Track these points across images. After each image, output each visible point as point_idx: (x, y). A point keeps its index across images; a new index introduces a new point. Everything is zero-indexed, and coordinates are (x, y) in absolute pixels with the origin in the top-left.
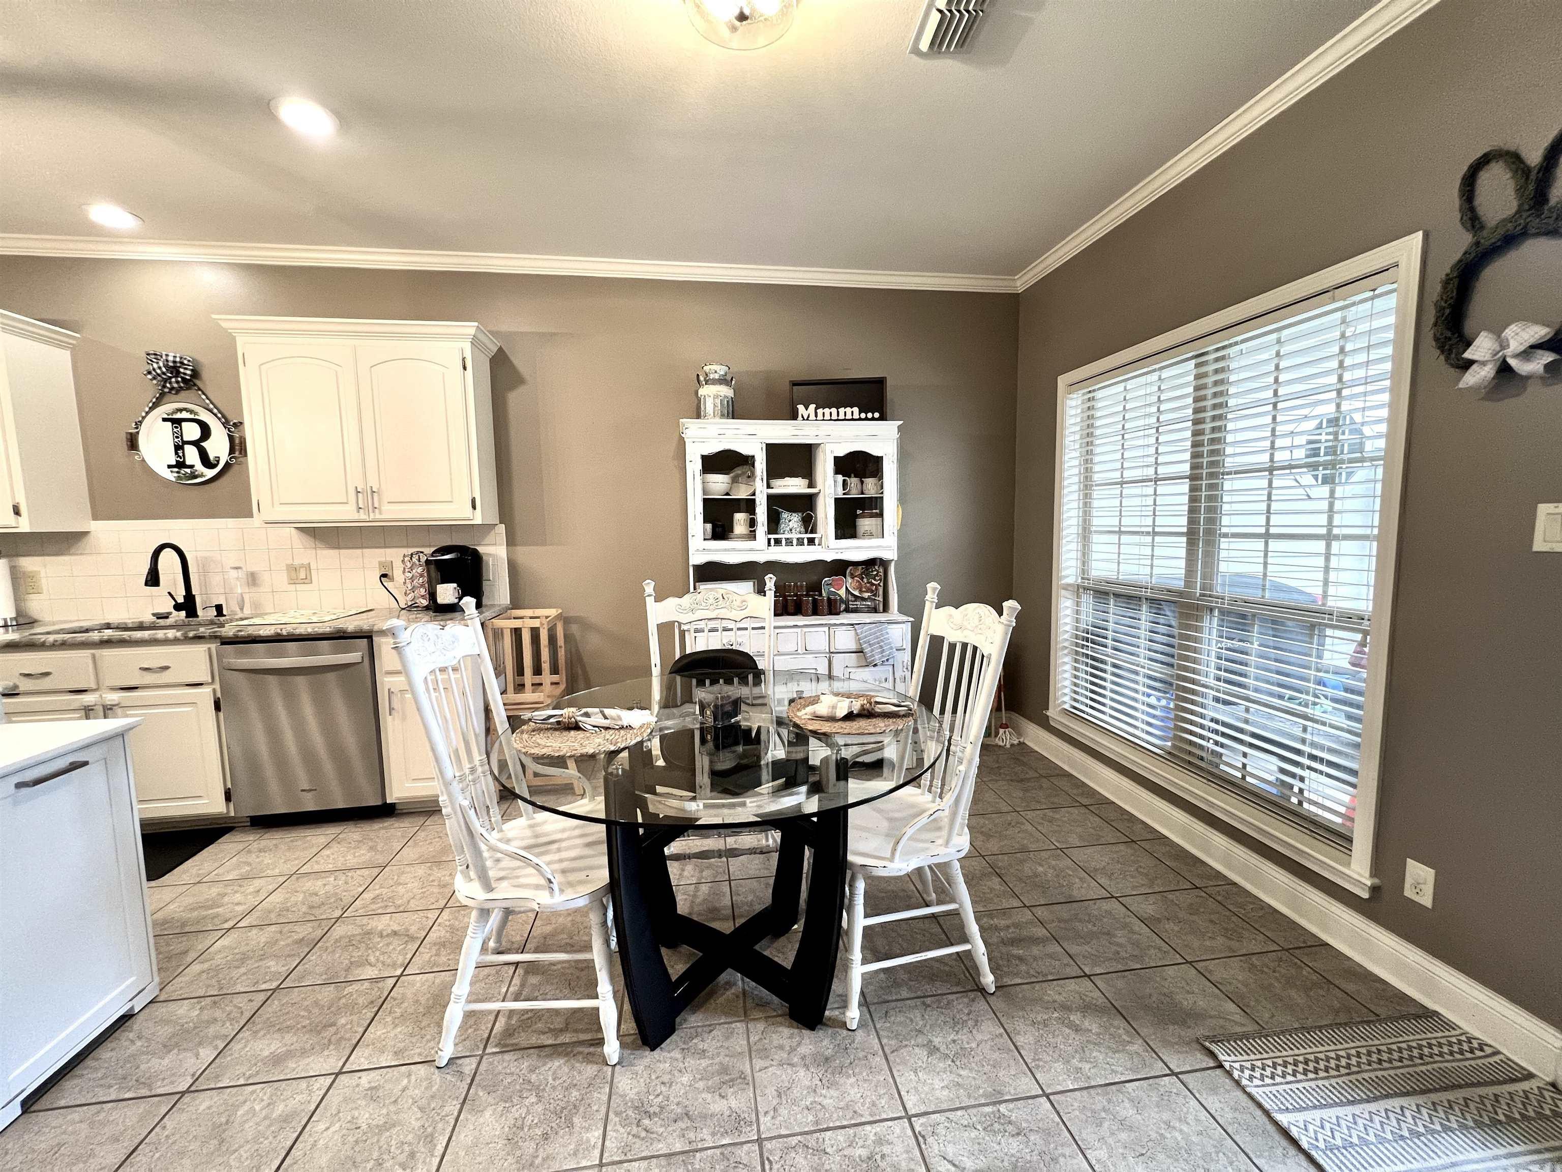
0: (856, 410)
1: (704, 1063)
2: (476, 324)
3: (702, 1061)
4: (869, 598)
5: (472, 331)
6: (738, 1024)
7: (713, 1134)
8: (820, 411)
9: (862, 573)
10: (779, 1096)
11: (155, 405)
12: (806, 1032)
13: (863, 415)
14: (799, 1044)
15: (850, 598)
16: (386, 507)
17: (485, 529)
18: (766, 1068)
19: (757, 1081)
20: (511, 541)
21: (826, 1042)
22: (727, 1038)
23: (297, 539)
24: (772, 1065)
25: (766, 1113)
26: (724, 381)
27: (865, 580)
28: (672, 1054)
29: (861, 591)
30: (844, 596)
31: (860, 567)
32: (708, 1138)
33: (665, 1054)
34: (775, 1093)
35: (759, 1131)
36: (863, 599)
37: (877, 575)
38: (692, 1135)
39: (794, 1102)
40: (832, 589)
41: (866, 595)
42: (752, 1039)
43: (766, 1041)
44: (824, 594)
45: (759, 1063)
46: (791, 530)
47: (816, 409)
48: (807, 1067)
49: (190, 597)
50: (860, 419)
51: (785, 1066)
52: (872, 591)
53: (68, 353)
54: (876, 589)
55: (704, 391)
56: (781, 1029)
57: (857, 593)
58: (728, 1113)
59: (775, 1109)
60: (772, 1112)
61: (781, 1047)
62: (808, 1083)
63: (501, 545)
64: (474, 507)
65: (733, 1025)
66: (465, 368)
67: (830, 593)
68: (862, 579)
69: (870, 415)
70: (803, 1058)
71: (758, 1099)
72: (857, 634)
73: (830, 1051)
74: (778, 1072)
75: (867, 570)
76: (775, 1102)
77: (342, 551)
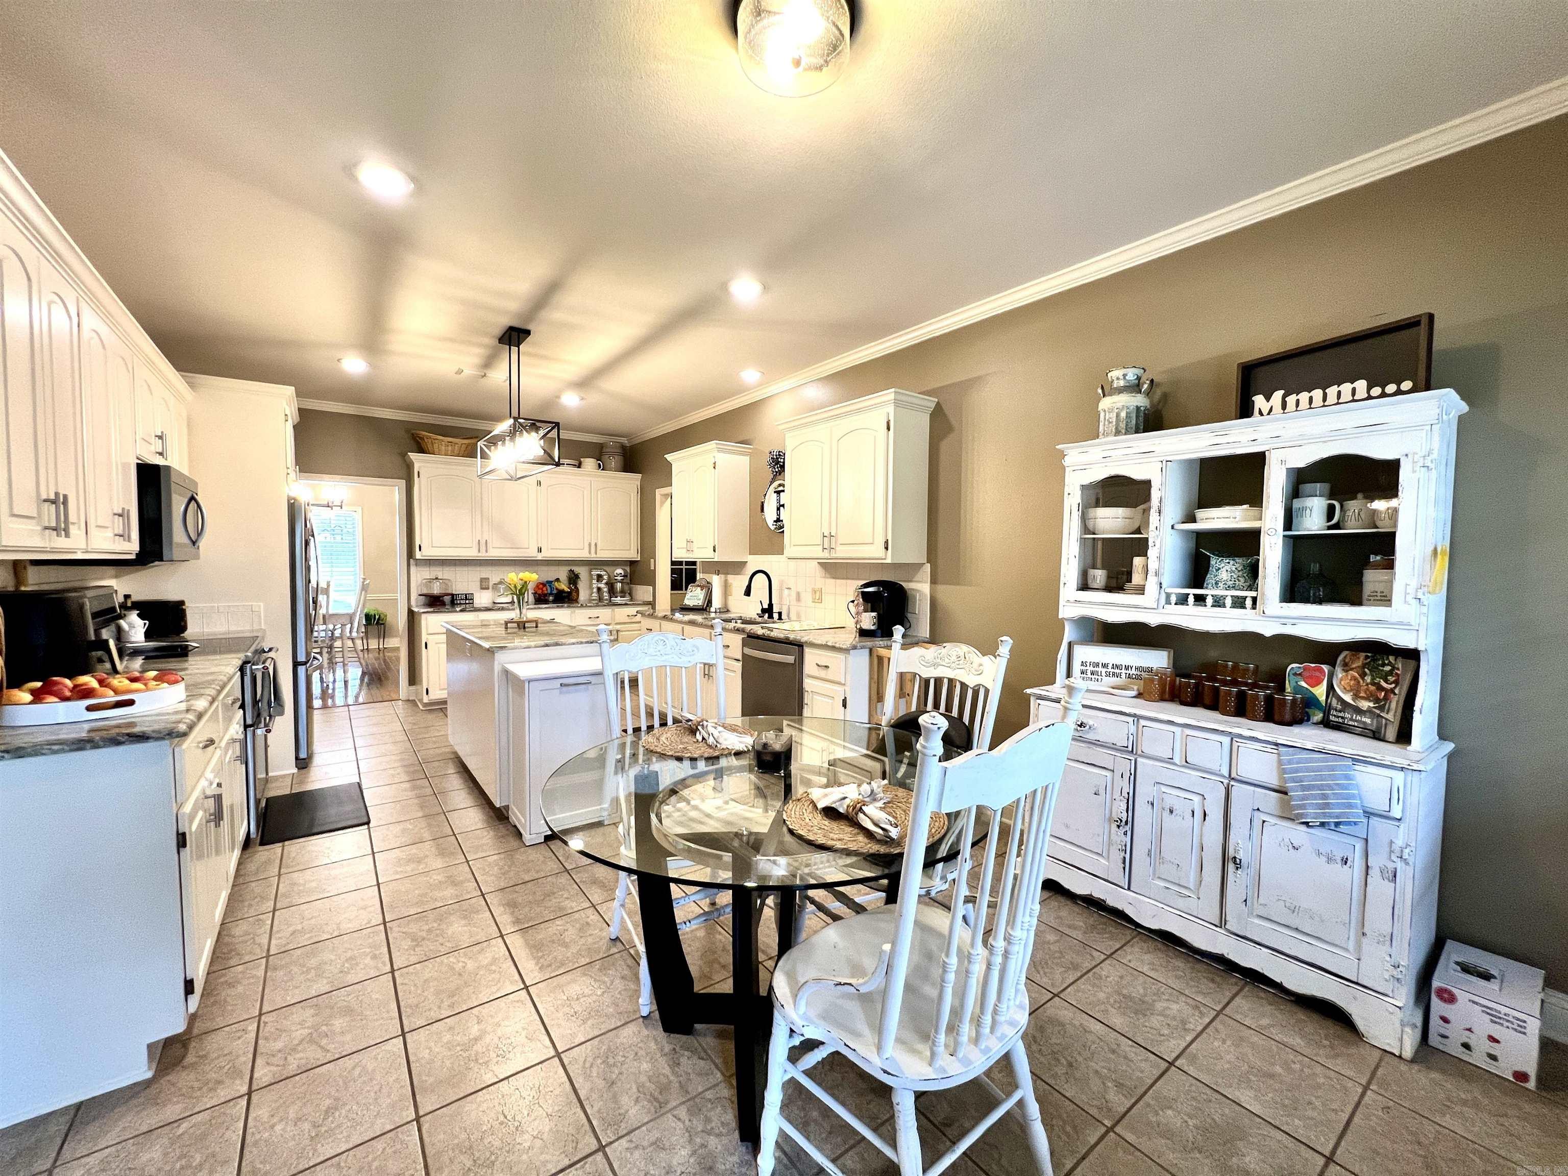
0: (1361, 385)
1: (667, 1071)
2: (893, 390)
3: (668, 1068)
4: (1369, 711)
5: (892, 396)
6: (719, 1075)
7: (599, 1111)
8: (1292, 399)
9: (1364, 666)
10: (655, 1143)
11: (771, 483)
12: (736, 1135)
13: (1376, 391)
14: (719, 1135)
15: (1334, 702)
16: (839, 548)
17: (915, 568)
18: (679, 1119)
19: (665, 1118)
20: (934, 581)
21: (735, 1159)
22: (700, 1074)
23: (819, 572)
24: (684, 1122)
25: (631, 1141)
26: (1135, 388)
27: (1368, 679)
28: (666, 1045)
29: (1356, 696)
30: (1322, 698)
31: (1363, 655)
32: (596, 1108)
33: (664, 1042)
34: (654, 1139)
35: (611, 1143)
36: (1358, 711)
37: (1390, 673)
38: (594, 1096)
39: (650, 1160)
40: (1303, 684)
41: (1365, 705)
42: (707, 1093)
43: (709, 1106)
44: (1288, 689)
45: (682, 1112)
46: (1217, 583)
47: (1284, 397)
48: (694, 1153)
49: (771, 605)
50: (1370, 397)
51: (687, 1134)
52: (1377, 700)
53: (748, 458)
54: (1386, 698)
55: (1106, 403)
56: (730, 1111)
57: (1348, 698)
58: (622, 1111)
59: (636, 1147)
60: (634, 1145)
61: (708, 1120)
62: (675, 1163)
63: (926, 582)
64: (887, 548)
65: (716, 1071)
66: (888, 429)
67: (1298, 689)
68: (1363, 675)
69: (1391, 388)
70: (703, 1146)
71: (644, 1128)
72: (1280, 762)
73: (723, 1167)
74: (678, 1132)
75: (1374, 660)
76: (645, 1143)
77: (838, 581)
